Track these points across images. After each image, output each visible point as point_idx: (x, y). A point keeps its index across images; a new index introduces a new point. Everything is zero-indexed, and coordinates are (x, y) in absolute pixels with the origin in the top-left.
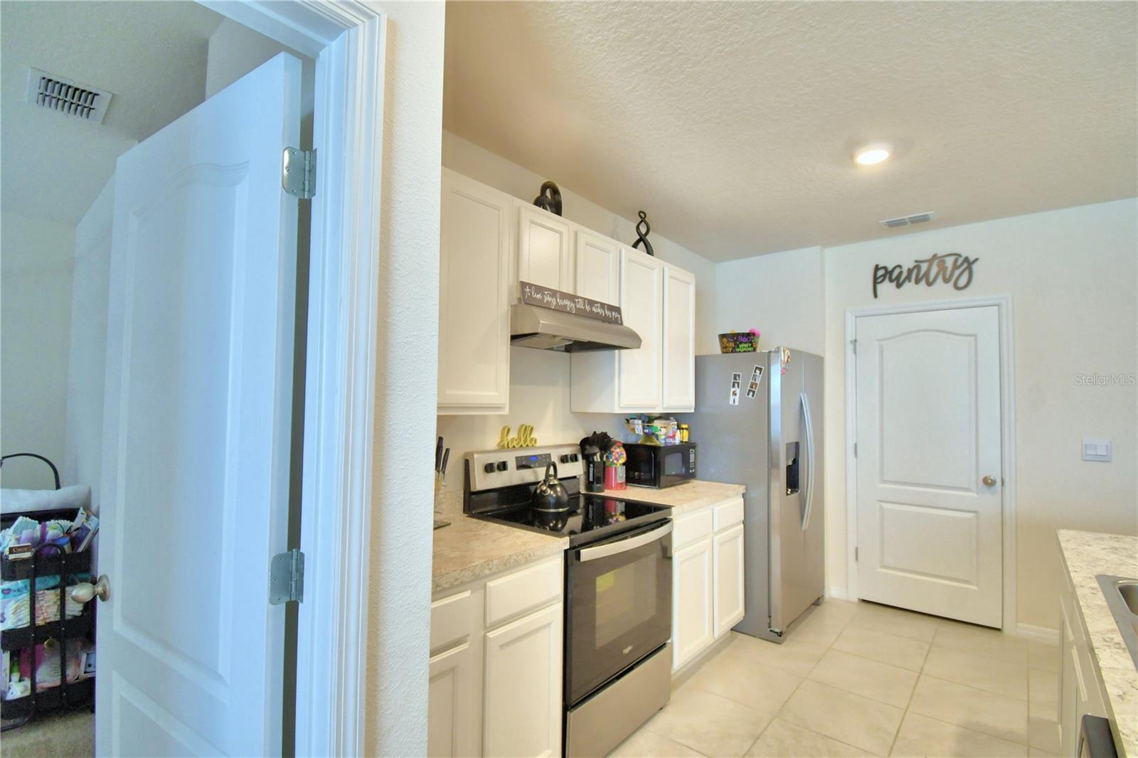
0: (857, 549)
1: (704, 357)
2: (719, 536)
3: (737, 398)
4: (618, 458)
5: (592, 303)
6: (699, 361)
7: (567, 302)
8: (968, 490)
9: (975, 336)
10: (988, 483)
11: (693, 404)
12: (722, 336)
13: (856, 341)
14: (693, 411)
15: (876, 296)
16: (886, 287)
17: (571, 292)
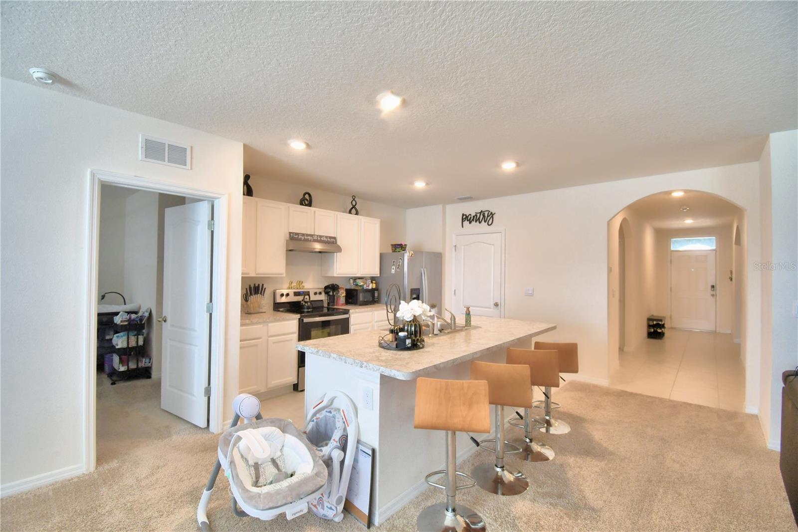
1: (384, 253)
2: (377, 323)
3: (394, 270)
4: (342, 294)
5: (321, 236)
6: (381, 255)
7: (309, 237)
8: (490, 308)
9: (494, 244)
10: (496, 305)
11: (378, 272)
12: (392, 245)
13: (455, 246)
14: (379, 276)
15: (463, 227)
16: (466, 223)
17: (312, 233)
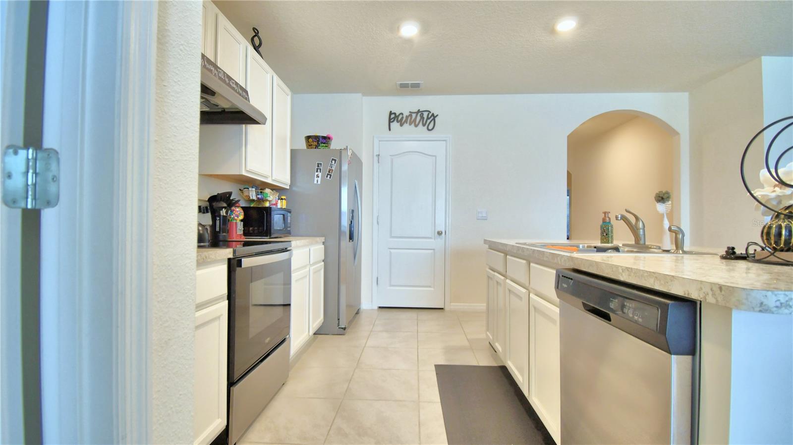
0: (377, 278)
1: (296, 151)
2: (314, 267)
3: (319, 179)
4: (238, 215)
5: (229, 78)
6: (293, 152)
7: (213, 68)
8: (430, 238)
9: (435, 156)
10: (440, 233)
11: (289, 182)
12: (308, 138)
13: (379, 155)
14: (288, 188)
15: (390, 130)
16: (395, 125)
17: (214, 62)
